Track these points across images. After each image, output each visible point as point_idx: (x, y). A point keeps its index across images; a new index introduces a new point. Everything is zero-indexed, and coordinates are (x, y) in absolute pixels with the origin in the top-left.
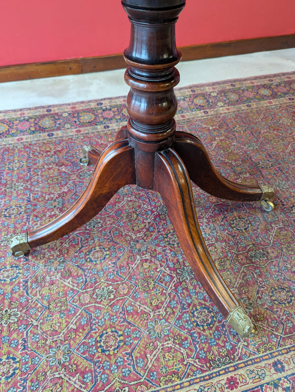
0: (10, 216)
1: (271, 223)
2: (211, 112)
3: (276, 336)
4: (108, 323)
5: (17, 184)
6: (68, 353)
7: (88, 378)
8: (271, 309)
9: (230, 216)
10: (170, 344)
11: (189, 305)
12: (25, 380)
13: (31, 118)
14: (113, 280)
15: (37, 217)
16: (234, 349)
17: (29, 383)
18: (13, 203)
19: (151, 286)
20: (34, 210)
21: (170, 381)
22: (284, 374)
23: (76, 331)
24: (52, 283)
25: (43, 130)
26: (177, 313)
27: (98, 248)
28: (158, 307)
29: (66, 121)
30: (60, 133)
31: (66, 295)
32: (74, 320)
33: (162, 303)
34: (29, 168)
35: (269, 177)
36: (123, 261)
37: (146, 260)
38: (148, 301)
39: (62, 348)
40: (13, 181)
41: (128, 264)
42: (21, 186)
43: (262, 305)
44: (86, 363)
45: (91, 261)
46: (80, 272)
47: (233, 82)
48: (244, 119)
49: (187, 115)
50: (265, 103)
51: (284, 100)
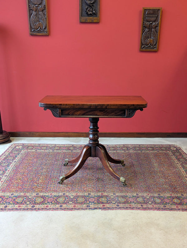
2: (127, 151)
7: (70, 189)
10: (91, 188)
13: (67, 147)
16: (105, 190)
18: (58, 163)
19: (90, 180)
25: (70, 150)
26: (94, 184)
28: (90, 183)
29: (78, 148)
30: (75, 151)
33: (92, 183)
38: (88, 182)
48: (137, 155)
49: (118, 151)
50: (148, 151)
51: (155, 151)
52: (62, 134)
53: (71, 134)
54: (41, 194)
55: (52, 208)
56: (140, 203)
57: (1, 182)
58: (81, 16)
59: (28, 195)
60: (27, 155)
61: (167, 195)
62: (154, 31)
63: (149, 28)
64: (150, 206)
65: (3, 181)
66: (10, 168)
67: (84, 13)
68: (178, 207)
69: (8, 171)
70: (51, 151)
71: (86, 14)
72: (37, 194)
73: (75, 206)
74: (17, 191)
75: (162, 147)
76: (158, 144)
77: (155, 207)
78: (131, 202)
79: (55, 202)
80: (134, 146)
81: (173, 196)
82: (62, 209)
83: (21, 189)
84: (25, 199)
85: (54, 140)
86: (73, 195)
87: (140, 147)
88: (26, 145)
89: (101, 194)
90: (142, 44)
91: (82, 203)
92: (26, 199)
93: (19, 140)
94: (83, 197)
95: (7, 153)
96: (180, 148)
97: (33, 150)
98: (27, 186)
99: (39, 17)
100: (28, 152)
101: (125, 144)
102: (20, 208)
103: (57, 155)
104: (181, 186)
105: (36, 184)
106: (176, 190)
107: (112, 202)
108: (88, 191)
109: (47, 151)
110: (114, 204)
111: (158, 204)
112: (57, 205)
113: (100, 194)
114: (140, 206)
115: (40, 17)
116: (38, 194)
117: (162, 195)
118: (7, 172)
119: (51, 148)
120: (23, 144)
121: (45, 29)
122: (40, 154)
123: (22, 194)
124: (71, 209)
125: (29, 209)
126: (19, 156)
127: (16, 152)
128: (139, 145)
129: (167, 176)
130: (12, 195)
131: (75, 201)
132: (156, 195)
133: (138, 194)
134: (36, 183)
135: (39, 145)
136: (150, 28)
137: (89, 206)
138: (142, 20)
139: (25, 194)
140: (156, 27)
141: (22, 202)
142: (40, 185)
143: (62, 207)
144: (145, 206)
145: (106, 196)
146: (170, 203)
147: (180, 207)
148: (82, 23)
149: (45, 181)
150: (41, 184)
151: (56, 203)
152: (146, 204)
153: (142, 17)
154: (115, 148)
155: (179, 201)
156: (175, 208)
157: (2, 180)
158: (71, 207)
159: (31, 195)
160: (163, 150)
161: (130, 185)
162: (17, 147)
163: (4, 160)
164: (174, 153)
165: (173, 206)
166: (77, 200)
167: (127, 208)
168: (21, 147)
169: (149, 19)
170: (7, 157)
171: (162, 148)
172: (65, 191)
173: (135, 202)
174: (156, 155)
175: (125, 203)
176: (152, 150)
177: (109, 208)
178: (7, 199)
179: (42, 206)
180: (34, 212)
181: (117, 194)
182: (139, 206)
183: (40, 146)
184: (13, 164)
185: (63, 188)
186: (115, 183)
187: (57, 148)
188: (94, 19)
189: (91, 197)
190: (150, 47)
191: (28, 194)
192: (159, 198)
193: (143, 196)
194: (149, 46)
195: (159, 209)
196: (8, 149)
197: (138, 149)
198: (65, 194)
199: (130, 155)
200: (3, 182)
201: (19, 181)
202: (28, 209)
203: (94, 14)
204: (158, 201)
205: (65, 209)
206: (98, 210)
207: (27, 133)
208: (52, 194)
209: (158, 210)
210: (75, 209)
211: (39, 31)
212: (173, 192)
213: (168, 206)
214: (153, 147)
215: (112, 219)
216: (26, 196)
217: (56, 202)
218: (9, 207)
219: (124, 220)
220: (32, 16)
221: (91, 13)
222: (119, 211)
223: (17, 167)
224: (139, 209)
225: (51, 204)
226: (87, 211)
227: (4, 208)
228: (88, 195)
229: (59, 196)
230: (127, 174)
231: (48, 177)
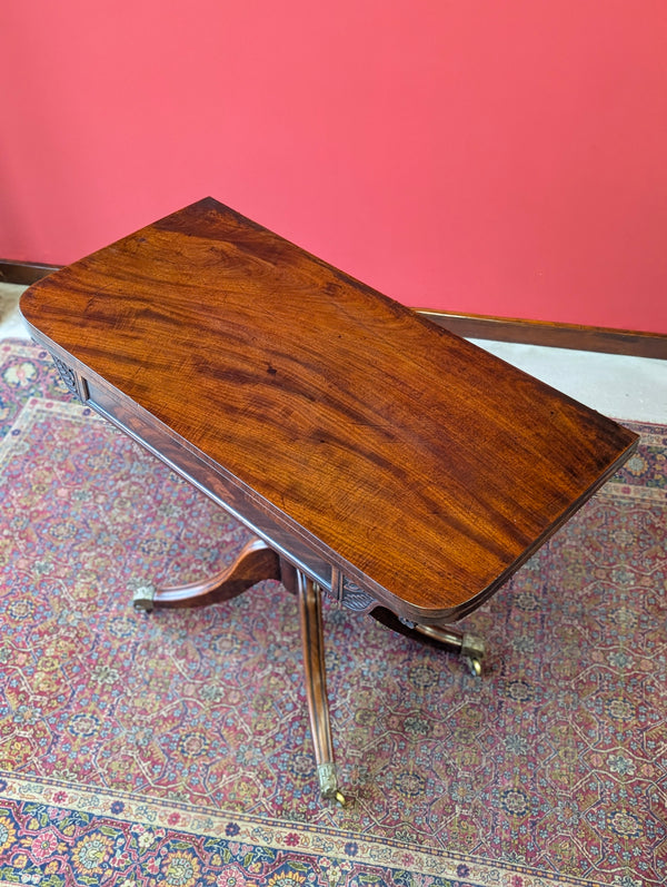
0: (148, 553)
1: (466, 692)
3: (371, 821)
4: (200, 726)
5: (174, 507)
6: (149, 738)
7: (158, 769)
8: (386, 792)
9: (417, 660)
10: (252, 775)
11: (296, 746)
12: (100, 744)
14: (229, 683)
15: (179, 565)
16: (315, 811)
17: (102, 749)
18: (159, 534)
19: (266, 707)
20: (179, 554)
21: (233, 809)
22: (352, 858)
23: (165, 719)
24: (163, 657)
26: (278, 748)
27: (229, 636)
28: (261, 733)
31: (171, 677)
32: (168, 707)
33: (268, 731)
35: (517, 625)
36: (249, 665)
37: (277, 675)
38: (254, 722)
39: (145, 730)
40: (170, 501)
41: (254, 669)
42: (176, 513)
43: (380, 783)
44: (161, 755)
45: (215, 649)
46: (198, 657)
51: (656, 493)
54: (16, 784)
79: (60, 863)
86: (158, 822)
89: (289, 840)
94: (196, 846)
100: (47, 421)
105: (14, 704)
108: (235, 803)
113: (280, 837)
116: (5, 787)
126: (1, 453)
131: (152, 874)
133: (466, 872)
134: (18, 693)
142: (28, 713)
145: (307, 857)
149: (58, 682)
150: (35, 705)
151: (63, 878)
161: (445, 782)
162: (11, 375)
166: (161, 866)
168: (30, 372)
172: (125, 784)
174: (649, 531)
176: (641, 479)
181: (365, 853)
185: (126, 758)
186: (380, 753)
189: (233, 859)
198: (121, 808)
208: (64, 797)
212: (650, 881)
217: (64, 867)
225: (36, 880)
228: (223, 835)
229: (91, 816)
230: (458, 676)
231: (81, 651)
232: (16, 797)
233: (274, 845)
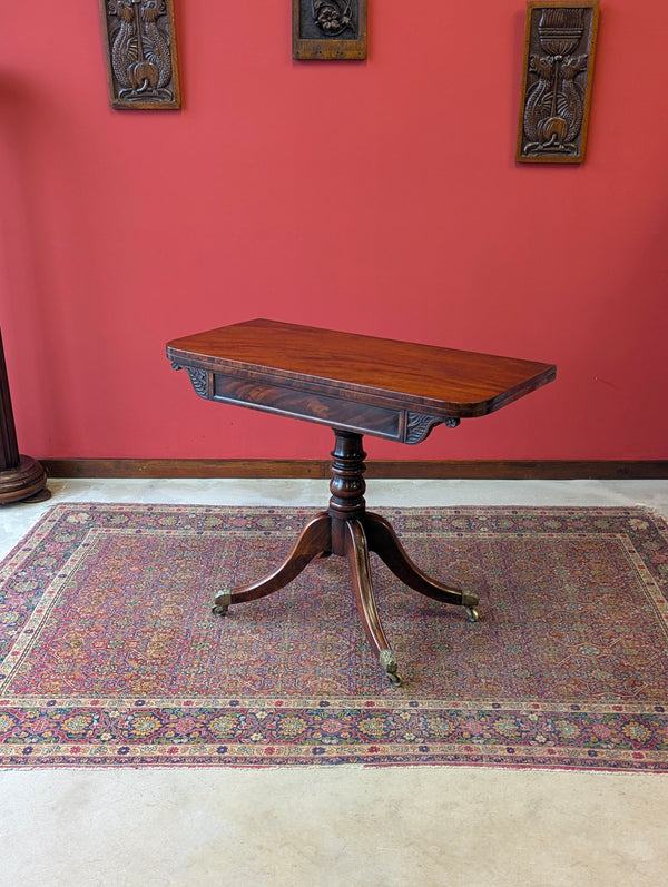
2: (467, 536)
3: (423, 691)
4: (282, 662)
6: (246, 671)
7: (257, 684)
8: (429, 678)
9: (430, 619)
10: (329, 679)
11: (357, 664)
12: (210, 677)
13: (249, 516)
14: (296, 641)
16: (382, 691)
17: (212, 679)
19: (328, 649)
21: (321, 695)
22: (416, 708)
23: (255, 662)
24: (242, 635)
25: (261, 528)
26: (344, 666)
27: (289, 621)
28: (328, 661)
29: (289, 523)
30: (278, 533)
31: (252, 643)
32: (255, 656)
33: (333, 659)
34: (238, 559)
36: (309, 631)
37: (331, 634)
38: (322, 656)
39: (242, 668)
40: (219, 566)
41: (313, 634)
42: (226, 571)
43: (423, 675)
44: (258, 677)
45: (280, 627)
46: (268, 632)
47: (515, 510)
48: (504, 548)
49: (435, 535)
50: (543, 536)
51: (571, 535)
52: (234, 465)
53: (265, 466)
54: (152, 701)
55: (188, 758)
56: (503, 739)
57: (13, 654)
58: (296, 36)
59: (106, 706)
60: (107, 547)
61: (605, 708)
62: (568, 88)
63: (551, 79)
64: (540, 752)
65: (18, 653)
66: (46, 601)
67: (310, 26)
68: (641, 756)
69: (38, 611)
70: (192, 533)
71: (316, 30)
72: (137, 704)
73: (270, 750)
74: (67, 691)
75: (596, 519)
76: (581, 505)
77: (557, 755)
78: (472, 736)
79: (200, 732)
80: (494, 513)
81: (624, 711)
82: (225, 762)
83: (84, 684)
84: (95, 723)
85: (205, 488)
86: (267, 706)
87: (515, 518)
88: (104, 509)
89: (368, 704)
90: (525, 138)
91: (295, 740)
92: (98, 720)
93: (78, 488)
94: (300, 714)
95: (34, 543)
96: (664, 523)
97: (130, 531)
98: (105, 671)
99: (142, 44)
100: (109, 538)
101: (462, 507)
102: (78, 755)
103: (212, 549)
104: (657, 673)
105: (136, 665)
106: (638, 689)
107: (402, 737)
108: (321, 693)
109: (177, 533)
110: (411, 741)
111: (570, 742)
112: (208, 747)
113: (360, 704)
114: (503, 750)
115: (148, 42)
116: (143, 703)
117: (585, 709)
118: (34, 615)
119: (191, 522)
120: (93, 506)
121: (165, 86)
122: (152, 544)
123: (86, 702)
124: (258, 762)
125: (110, 759)
126: (78, 555)
127: (67, 538)
128: (513, 507)
129: (609, 632)
130: (49, 704)
131: (271, 729)
132: (564, 709)
133: (499, 706)
134: (137, 660)
135: (150, 507)
136: (554, 77)
137: (323, 751)
138: (525, 49)
139: (97, 703)
140: (578, 72)
141: (84, 734)
142: (149, 668)
143: (226, 754)
144: (521, 751)
145: (383, 710)
146: (613, 740)
147: (647, 756)
148: (301, 61)
149: (166, 652)
150: (153, 664)
151: (205, 737)
152: (526, 742)
153: (525, 37)
154: (424, 520)
155: (645, 734)
156: (631, 758)
157: (15, 647)
158: (256, 754)
159: (117, 706)
160: (600, 530)
161: (471, 670)
162: (71, 519)
163: (24, 567)
164: (639, 540)
165: (623, 752)
166: (277, 725)
167: (455, 760)
168: (85, 516)
169: (550, 45)
170: (35, 556)
171: (598, 524)
172: (236, 693)
173: (487, 735)
174: (573, 551)
175: (449, 738)
176: (559, 530)
177: (392, 760)
178: (32, 720)
179: (155, 750)
180: (127, 773)
181: (424, 705)
182: (501, 751)
183: (154, 515)
184: (56, 584)
185: (232, 681)
186: (419, 662)
187: (213, 522)
188: (347, 46)
189: (330, 717)
190: (553, 149)
191: (106, 704)
192: (574, 719)
193: (516, 714)
194: (552, 145)
195: (570, 764)
196: (39, 524)
197: (507, 524)
198: (237, 703)
199: (476, 549)
200: (19, 656)
201: (76, 651)
202: (105, 760)
203: (347, 28)
204: (570, 731)
205: (235, 762)
206: (352, 766)
207: (107, 463)
208: (191, 703)
209: (567, 768)
210: (273, 762)
211: (144, 96)
212: (626, 697)
213: (603, 755)
214: (564, 519)
215: (402, 800)
216: (98, 711)
217: (204, 733)
218: (38, 751)
219: (444, 806)
220: (117, 40)
221: (334, 24)
222: (427, 771)
223: (69, 596)
224: (499, 761)
225: (185, 741)
226: (315, 771)
227: (20, 754)
228: (319, 707)
229: (216, 709)
230: (462, 624)
231: (178, 637)
232: (154, 706)
233: (356, 707)
